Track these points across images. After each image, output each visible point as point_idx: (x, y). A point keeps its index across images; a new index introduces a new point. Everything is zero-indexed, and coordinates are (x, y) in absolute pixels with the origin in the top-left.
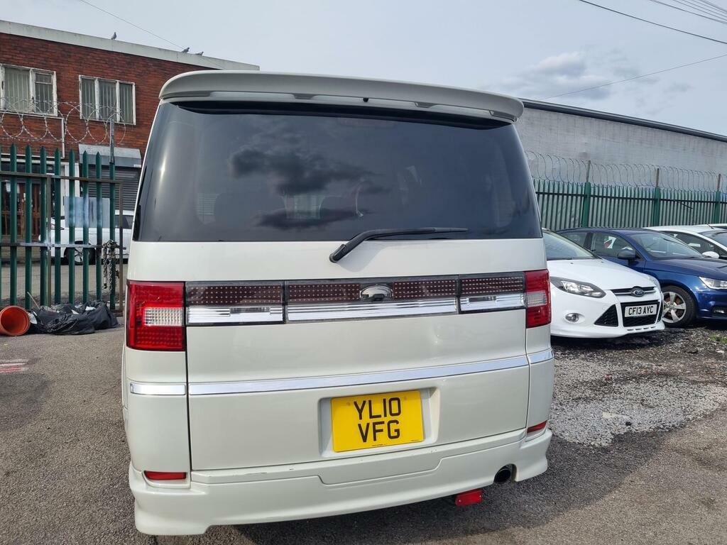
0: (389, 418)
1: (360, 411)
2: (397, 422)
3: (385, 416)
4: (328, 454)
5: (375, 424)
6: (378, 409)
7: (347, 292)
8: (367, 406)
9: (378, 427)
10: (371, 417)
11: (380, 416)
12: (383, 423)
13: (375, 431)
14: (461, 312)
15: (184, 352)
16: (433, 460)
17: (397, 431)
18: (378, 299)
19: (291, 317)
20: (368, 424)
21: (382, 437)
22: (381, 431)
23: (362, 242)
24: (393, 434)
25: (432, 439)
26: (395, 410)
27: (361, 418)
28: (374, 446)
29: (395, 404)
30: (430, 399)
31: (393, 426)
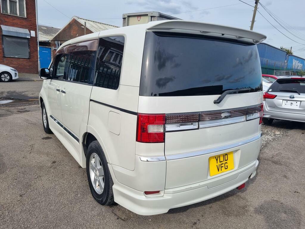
0: (225, 162)
1: (217, 160)
2: (227, 163)
3: (224, 161)
4: (209, 177)
5: (221, 164)
6: (222, 159)
7: (215, 116)
8: (219, 158)
9: (222, 166)
10: (220, 162)
11: (222, 161)
12: (223, 164)
13: (221, 167)
14: (247, 121)
15: (164, 143)
16: (236, 175)
17: (227, 166)
18: (226, 117)
19: (201, 126)
20: (219, 165)
21: (223, 168)
22: (223, 167)
23: (226, 95)
24: (226, 167)
25: (236, 168)
26: (226, 159)
27: (217, 163)
28: (221, 173)
29: (226, 156)
30: (235, 153)
31: (226, 164)
